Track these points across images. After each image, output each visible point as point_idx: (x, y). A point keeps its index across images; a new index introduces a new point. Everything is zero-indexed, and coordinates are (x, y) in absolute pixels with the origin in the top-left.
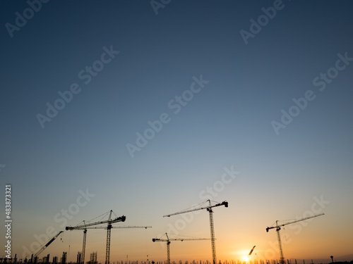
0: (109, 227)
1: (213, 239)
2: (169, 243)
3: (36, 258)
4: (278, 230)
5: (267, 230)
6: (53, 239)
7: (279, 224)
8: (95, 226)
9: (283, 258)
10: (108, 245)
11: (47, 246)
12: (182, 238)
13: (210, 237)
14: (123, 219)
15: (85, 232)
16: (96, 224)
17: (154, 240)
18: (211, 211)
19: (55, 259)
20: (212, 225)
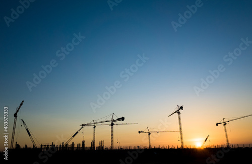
0: (112, 124)
1: (181, 132)
2: (149, 134)
3: (67, 145)
4: (224, 125)
5: (217, 124)
6: (77, 133)
7: (225, 120)
8: (101, 124)
9: (228, 143)
10: (112, 135)
11: (73, 137)
12: (158, 131)
13: (179, 130)
14: (123, 119)
15: (94, 128)
16: (101, 122)
17: (139, 132)
18: (179, 113)
19: (79, 145)
20: (180, 122)
